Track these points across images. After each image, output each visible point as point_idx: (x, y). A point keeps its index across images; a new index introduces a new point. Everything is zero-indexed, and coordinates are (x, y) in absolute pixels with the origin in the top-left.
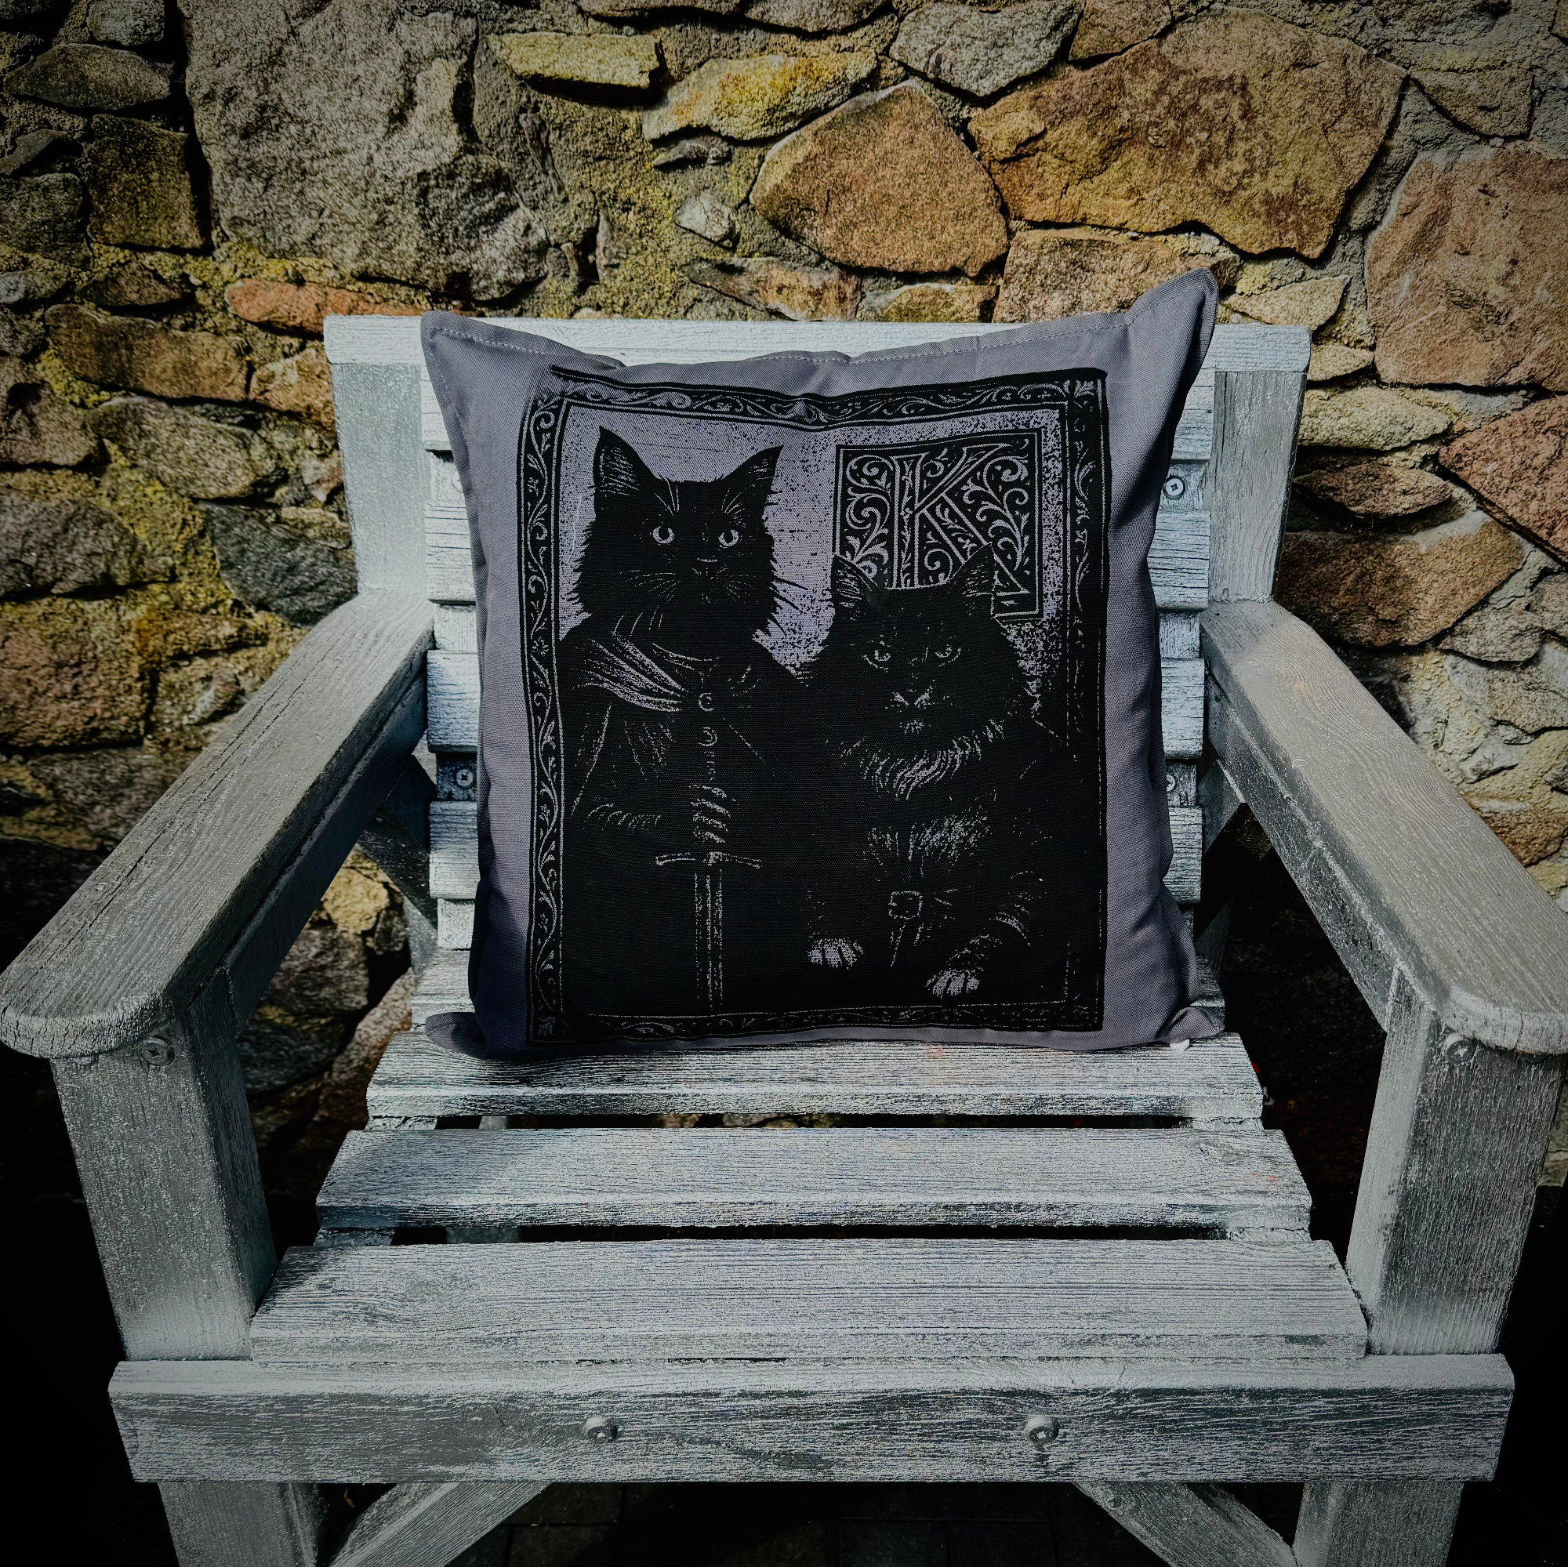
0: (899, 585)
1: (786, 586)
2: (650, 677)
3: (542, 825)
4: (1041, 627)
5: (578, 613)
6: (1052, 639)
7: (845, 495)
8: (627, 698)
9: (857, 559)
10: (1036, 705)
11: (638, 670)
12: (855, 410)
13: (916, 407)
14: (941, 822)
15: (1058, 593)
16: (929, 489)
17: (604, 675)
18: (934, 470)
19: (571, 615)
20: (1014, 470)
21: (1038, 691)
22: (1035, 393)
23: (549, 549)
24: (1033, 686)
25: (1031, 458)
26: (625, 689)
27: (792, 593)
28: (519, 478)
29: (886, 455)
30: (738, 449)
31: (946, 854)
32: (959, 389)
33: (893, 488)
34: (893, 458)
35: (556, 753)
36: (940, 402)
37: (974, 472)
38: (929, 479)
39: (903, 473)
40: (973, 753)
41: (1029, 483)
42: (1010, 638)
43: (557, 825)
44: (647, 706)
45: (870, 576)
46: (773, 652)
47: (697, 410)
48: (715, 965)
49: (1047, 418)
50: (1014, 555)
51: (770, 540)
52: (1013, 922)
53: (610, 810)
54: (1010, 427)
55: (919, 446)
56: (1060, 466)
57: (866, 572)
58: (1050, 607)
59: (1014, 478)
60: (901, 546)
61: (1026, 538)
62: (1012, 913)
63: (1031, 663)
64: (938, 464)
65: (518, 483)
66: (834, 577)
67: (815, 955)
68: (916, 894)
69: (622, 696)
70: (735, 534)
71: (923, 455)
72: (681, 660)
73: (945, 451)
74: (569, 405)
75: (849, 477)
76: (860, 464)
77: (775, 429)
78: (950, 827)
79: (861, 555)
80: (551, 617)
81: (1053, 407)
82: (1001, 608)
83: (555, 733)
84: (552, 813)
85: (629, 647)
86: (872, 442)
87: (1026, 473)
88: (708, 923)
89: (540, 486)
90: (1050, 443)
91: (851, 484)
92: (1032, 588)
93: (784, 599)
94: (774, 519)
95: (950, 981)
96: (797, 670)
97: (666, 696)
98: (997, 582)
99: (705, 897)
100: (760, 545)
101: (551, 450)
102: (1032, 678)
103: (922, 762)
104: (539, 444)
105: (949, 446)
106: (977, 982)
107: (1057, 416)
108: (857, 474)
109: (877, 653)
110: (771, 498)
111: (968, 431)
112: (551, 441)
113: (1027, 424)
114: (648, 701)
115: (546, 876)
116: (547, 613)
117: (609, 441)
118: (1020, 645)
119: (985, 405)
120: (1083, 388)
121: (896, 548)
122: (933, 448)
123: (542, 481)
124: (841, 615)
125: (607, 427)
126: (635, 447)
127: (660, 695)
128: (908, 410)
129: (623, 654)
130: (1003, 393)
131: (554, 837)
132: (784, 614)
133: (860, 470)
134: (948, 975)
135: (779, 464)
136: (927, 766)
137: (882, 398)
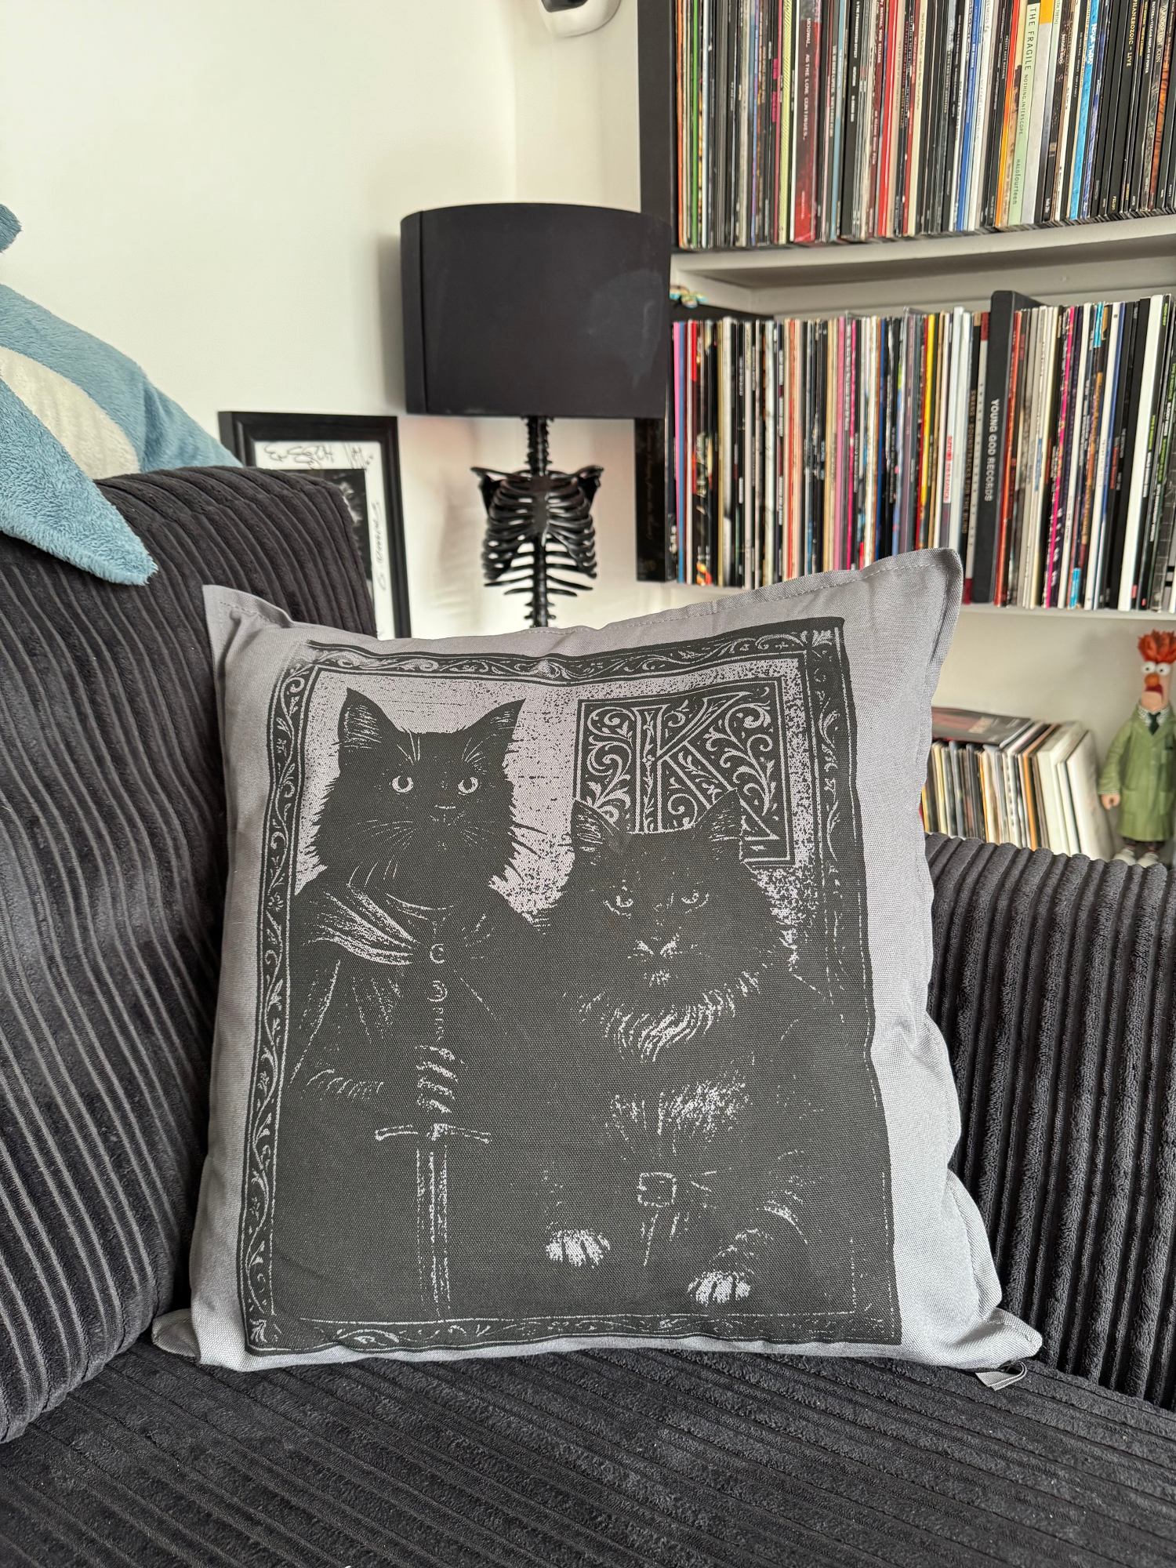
0: (642, 829)
1: (524, 831)
2: (383, 930)
3: (259, 1095)
4: (793, 874)
5: (315, 866)
6: (807, 887)
7: (586, 743)
8: (357, 952)
9: (599, 803)
10: (794, 957)
11: (370, 922)
12: (597, 670)
13: (657, 664)
14: (693, 1089)
15: (809, 841)
16: (671, 738)
17: (336, 929)
18: (675, 719)
19: (308, 869)
20: (757, 716)
21: (795, 942)
22: (771, 643)
23: (293, 806)
24: (789, 936)
25: (773, 705)
26: (355, 943)
27: (530, 838)
28: (269, 740)
29: (628, 706)
30: (480, 702)
31: (701, 1127)
32: (697, 645)
33: (634, 737)
34: (635, 709)
35: (281, 1015)
36: (680, 658)
37: (715, 721)
38: (671, 729)
39: (644, 722)
40: (726, 1008)
41: (772, 730)
42: (761, 884)
43: (275, 1096)
44: (377, 960)
45: (611, 821)
46: (511, 899)
47: (443, 672)
48: (440, 1262)
49: (787, 667)
50: (762, 801)
51: (510, 786)
52: (785, 1214)
53: (332, 1076)
54: (750, 676)
55: (660, 699)
56: (803, 715)
57: (607, 817)
58: (802, 854)
59: (757, 724)
60: (644, 792)
61: (773, 785)
62: (784, 1201)
63: (784, 912)
64: (679, 715)
65: (268, 746)
66: (574, 821)
67: (554, 1250)
68: (669, 1176)
69: (351, 950)
70: (474, 781)
71: (664, 707)
72: (414, 910)
73: (686, 702)
74: (320, 670)
75: (591, 727)
76: (602, 715)
77: (519, 684)
78: (704, 1095)
79: (602, 800)
80: (289, 870)
81: (792, 657)
82: (749, 853)
83: (282, 993)
84: (271, 1080)
85: (363, 898)
86: (614, 695)
87: (768, 720)
88: (432, 1210)
89: (288, 746)
90: (792, 692)
91: (592, 733)
92: (782, 835)
93: (521, 844)
94: (513, 765)
95: (715, 1286)
96: (534, 917)
97: (397, 948)
98: (745, 826)
99: (428, 1180)
100: (499, 792)
101: (299, 711)
102: (787, 928)
103: (669, 1019)
104: (288, 707)
105: (689, 698)
106: (748, 1288)
107: (796, 664)
108: (599, 724)
109: (618, 899)
110: (511, 747)
111: (708, 682)
112: (299, 704)
113: (767, 672)
114: (378, 955)
115: (260, 1153)
116: (285, 868)
117: (355, 700)
118: (772, 890)
119: (723, 657)
120: (821, 638)
121: (638, 793)
122: (674, 700)
123: (289, 741)
124: (581, 859)
125: (354, 687)
126: (380, 704)
127: (391, 947)
128: (649, 666)
129: (356, 906)
130: (741, 644)
131: (271, 1108)
132: (522, 860)
133: (601, 721)
134: (712, 1277)
135: (521, 715)
136: (675, 1023)
137: (623, 658)
